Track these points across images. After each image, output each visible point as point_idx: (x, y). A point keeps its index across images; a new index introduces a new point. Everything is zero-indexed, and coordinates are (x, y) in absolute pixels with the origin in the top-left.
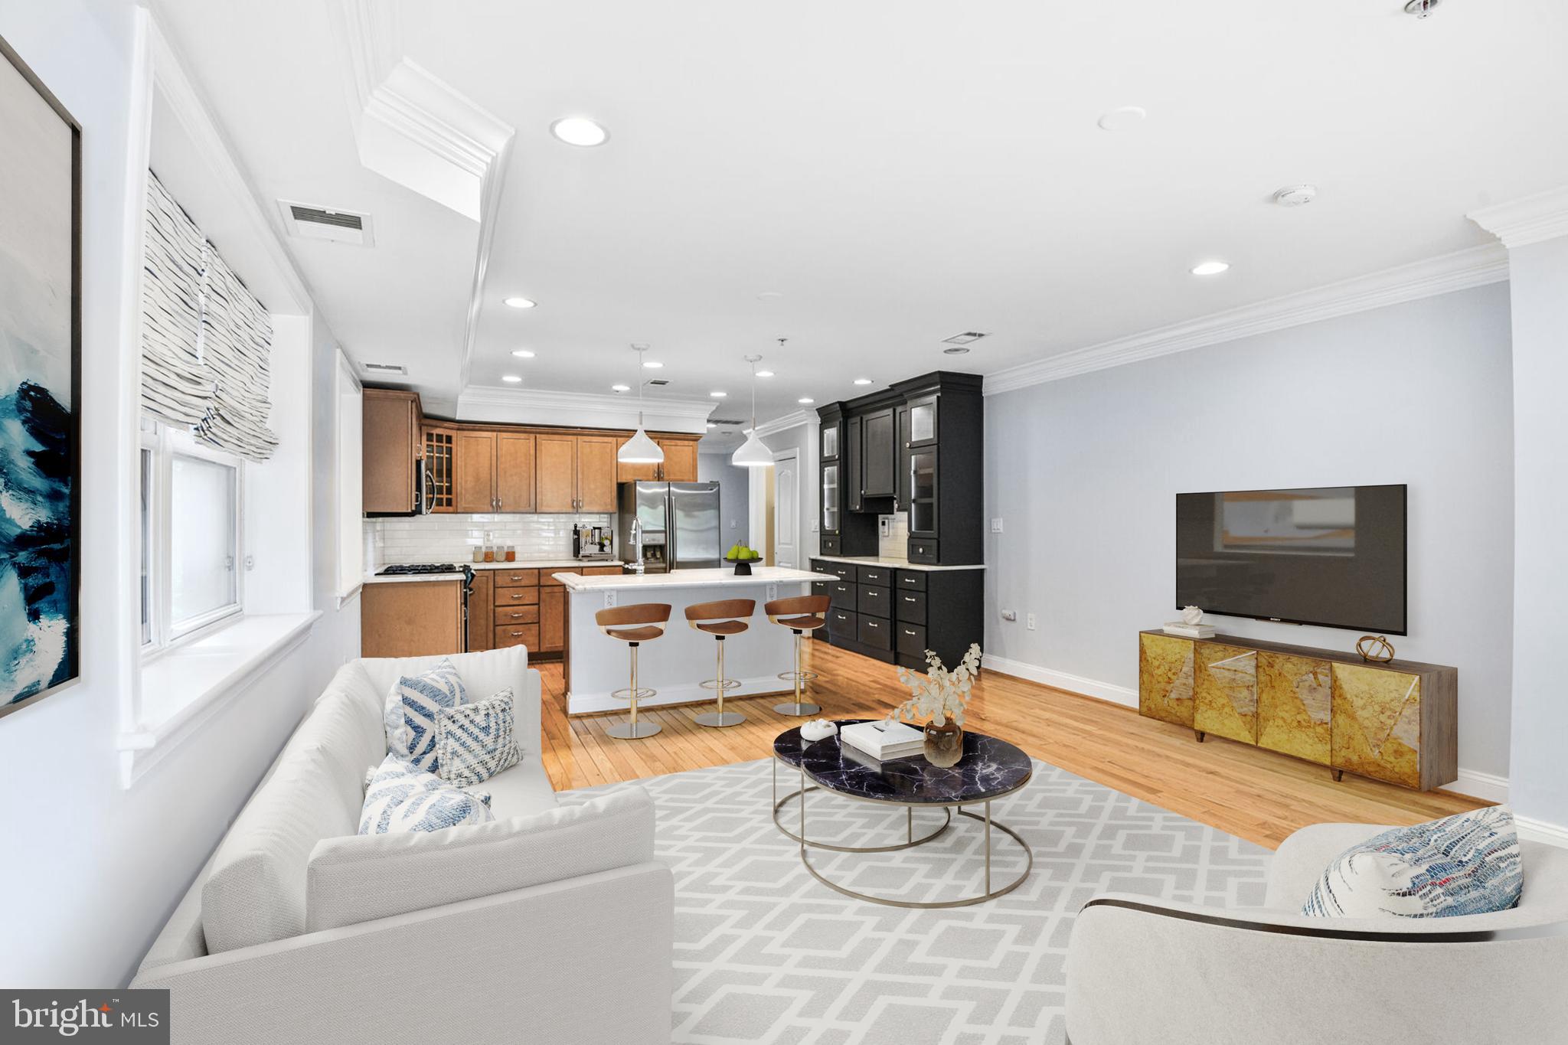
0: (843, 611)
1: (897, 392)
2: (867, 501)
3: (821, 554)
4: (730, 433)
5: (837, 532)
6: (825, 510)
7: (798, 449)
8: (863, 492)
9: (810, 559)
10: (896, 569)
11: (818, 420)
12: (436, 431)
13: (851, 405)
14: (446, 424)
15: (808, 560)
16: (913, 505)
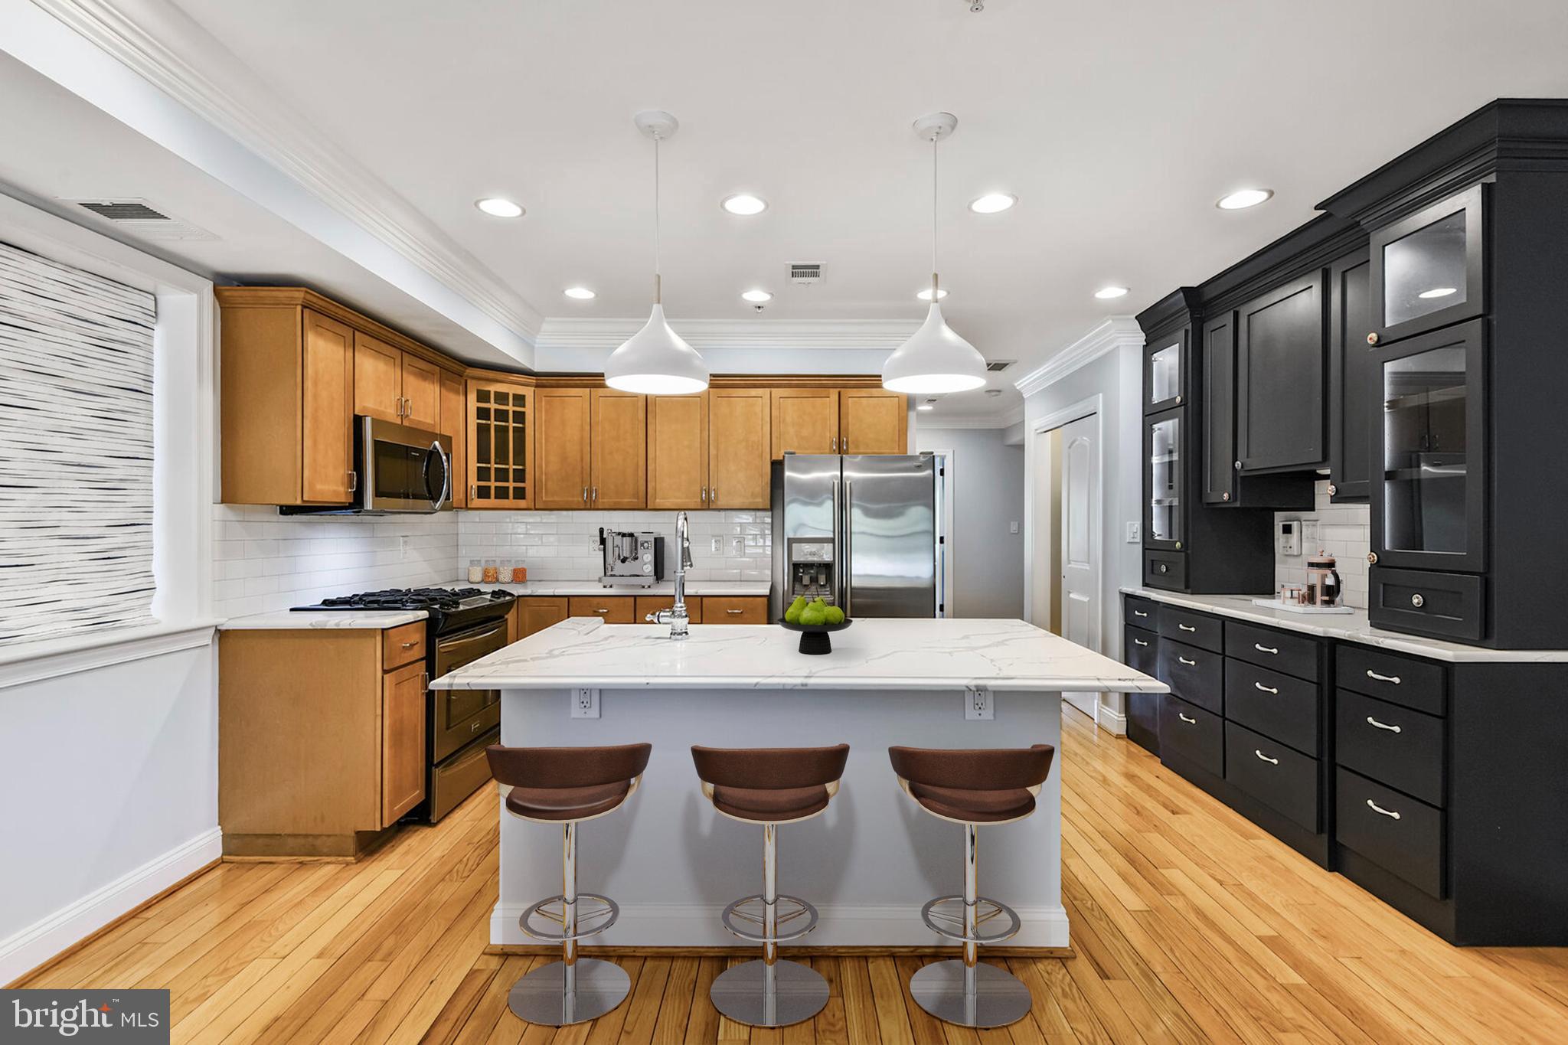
0: (1191, 707)
1: (1340, 217)
2: (1247, 482)
3: (1145, 584)
4: (999, 391)
5: (1178, 545)
6: (1154, 505)
7: (1101, 395)
8: (1238, 464)
9: (1121, 593)
10: (1334, 642)
12: (493, 388)
14: (513, 377)
15: (1117, 595)
16: (1387, 487)
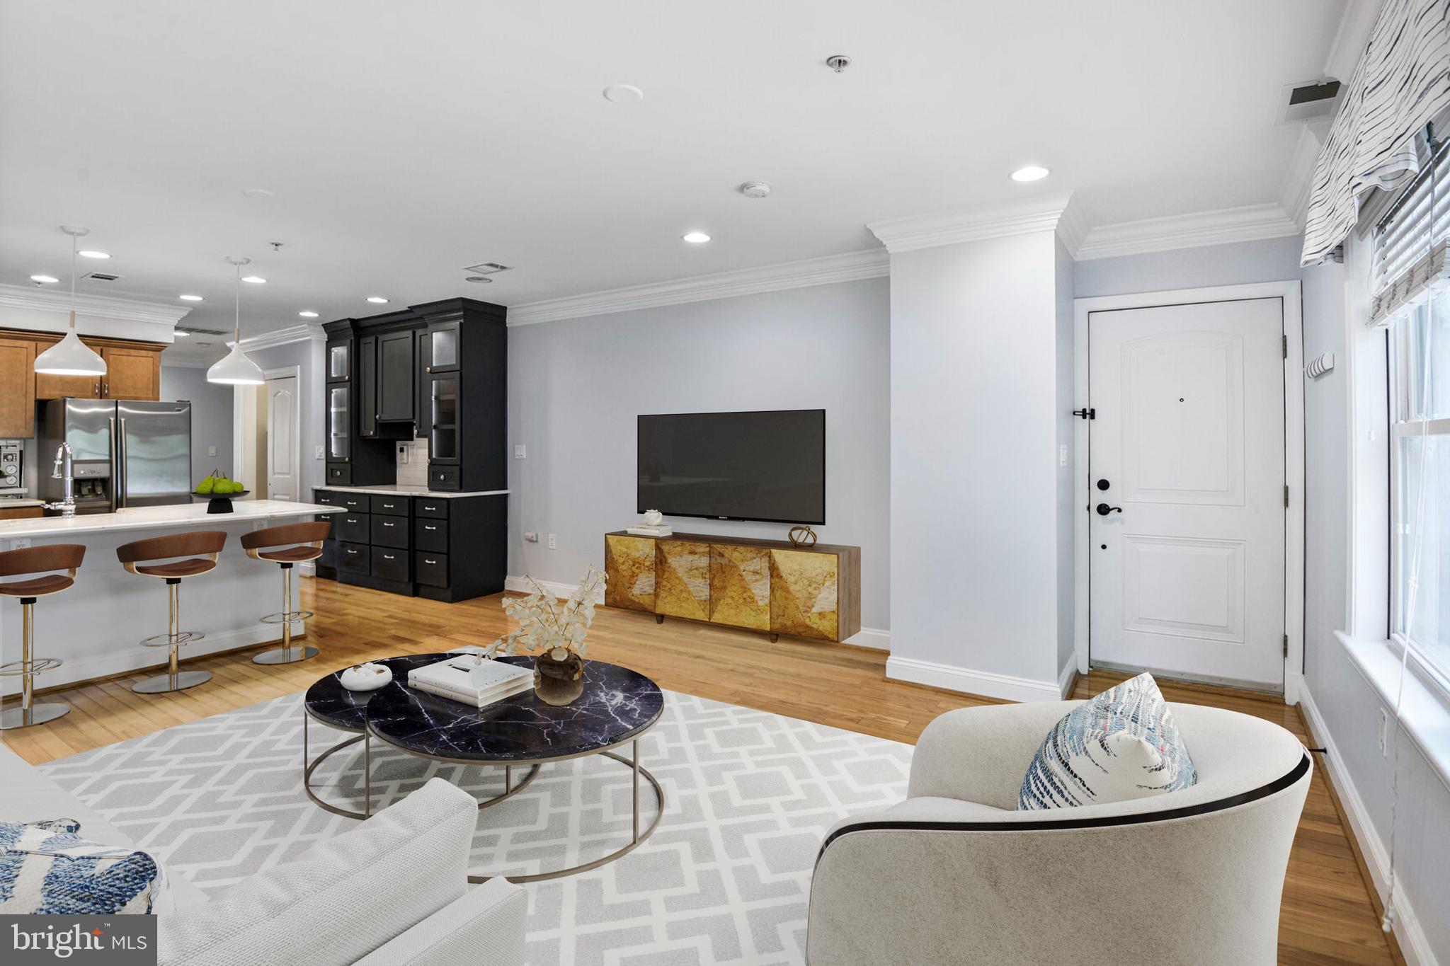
0: (353, 545)
1: (418, 313)
2: (382, 426)
3: (328, 484)
4: (209, 344)
5: (347, 459)
6: (332, 436)
7: (299, 366)
8: (378, 416)
9: (313, 490)
10: (415, 498)
11: (325, 337)
13: (364, 324)
15: (310, 491)
16: (434, 431)
